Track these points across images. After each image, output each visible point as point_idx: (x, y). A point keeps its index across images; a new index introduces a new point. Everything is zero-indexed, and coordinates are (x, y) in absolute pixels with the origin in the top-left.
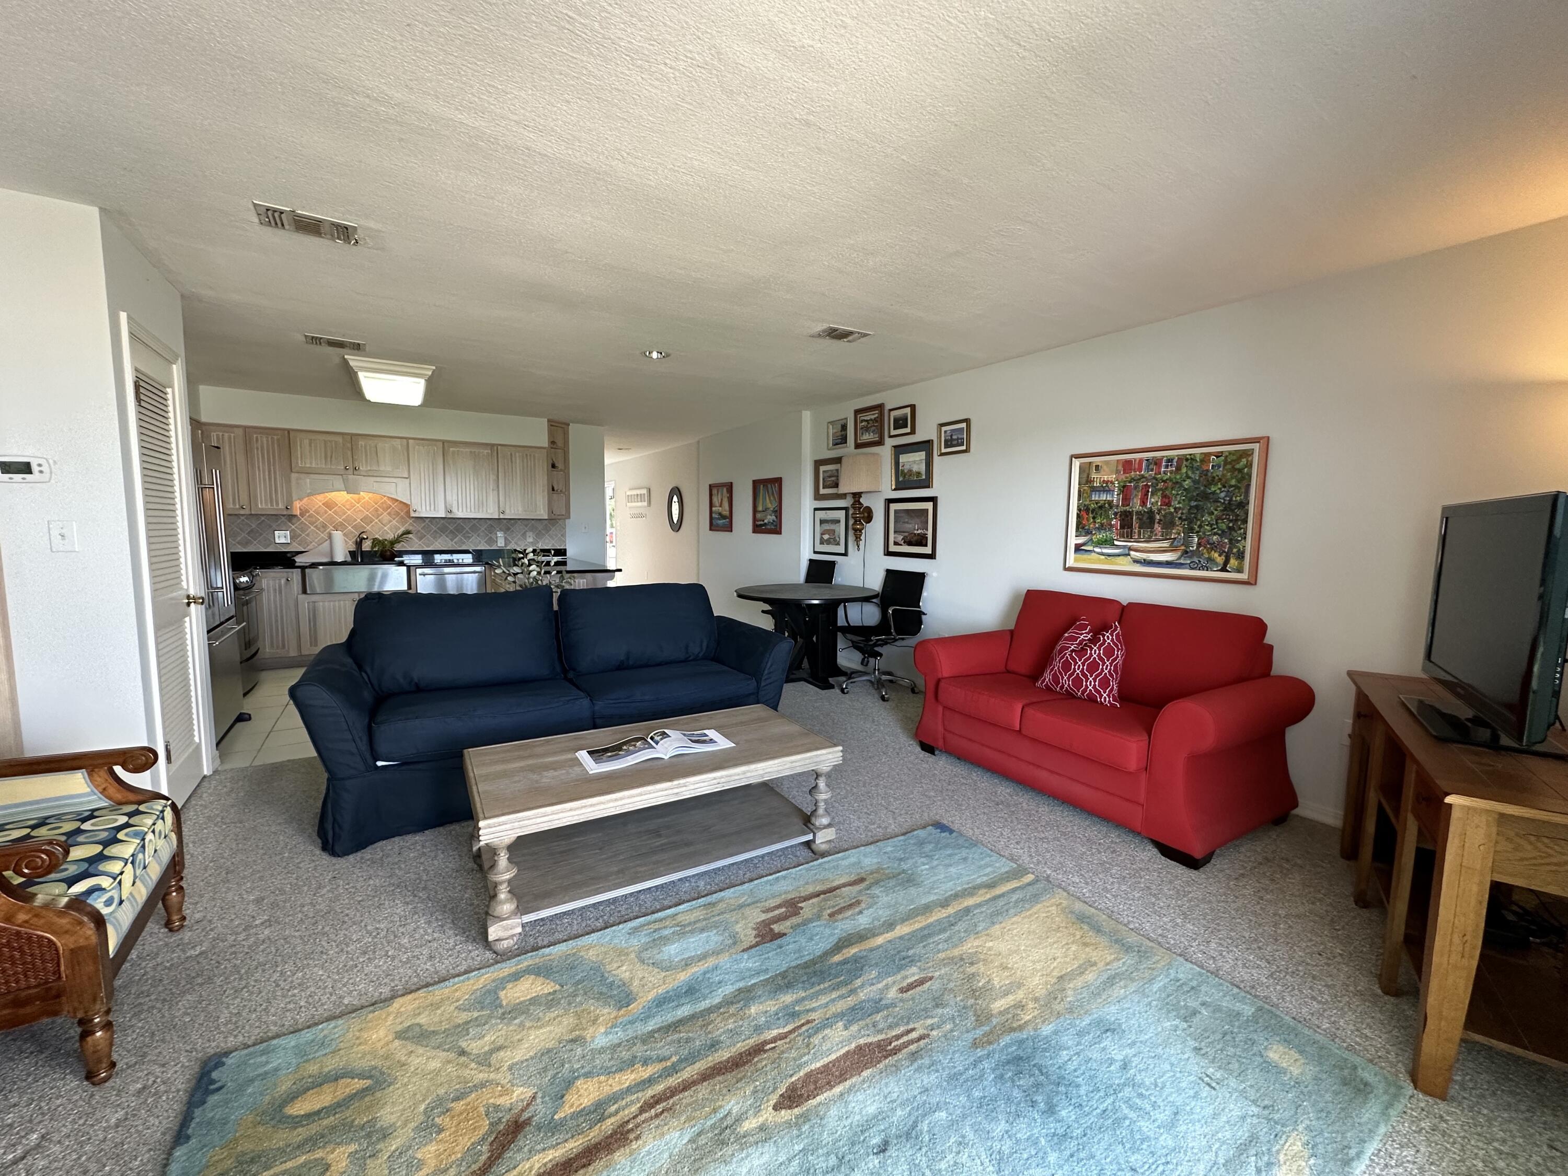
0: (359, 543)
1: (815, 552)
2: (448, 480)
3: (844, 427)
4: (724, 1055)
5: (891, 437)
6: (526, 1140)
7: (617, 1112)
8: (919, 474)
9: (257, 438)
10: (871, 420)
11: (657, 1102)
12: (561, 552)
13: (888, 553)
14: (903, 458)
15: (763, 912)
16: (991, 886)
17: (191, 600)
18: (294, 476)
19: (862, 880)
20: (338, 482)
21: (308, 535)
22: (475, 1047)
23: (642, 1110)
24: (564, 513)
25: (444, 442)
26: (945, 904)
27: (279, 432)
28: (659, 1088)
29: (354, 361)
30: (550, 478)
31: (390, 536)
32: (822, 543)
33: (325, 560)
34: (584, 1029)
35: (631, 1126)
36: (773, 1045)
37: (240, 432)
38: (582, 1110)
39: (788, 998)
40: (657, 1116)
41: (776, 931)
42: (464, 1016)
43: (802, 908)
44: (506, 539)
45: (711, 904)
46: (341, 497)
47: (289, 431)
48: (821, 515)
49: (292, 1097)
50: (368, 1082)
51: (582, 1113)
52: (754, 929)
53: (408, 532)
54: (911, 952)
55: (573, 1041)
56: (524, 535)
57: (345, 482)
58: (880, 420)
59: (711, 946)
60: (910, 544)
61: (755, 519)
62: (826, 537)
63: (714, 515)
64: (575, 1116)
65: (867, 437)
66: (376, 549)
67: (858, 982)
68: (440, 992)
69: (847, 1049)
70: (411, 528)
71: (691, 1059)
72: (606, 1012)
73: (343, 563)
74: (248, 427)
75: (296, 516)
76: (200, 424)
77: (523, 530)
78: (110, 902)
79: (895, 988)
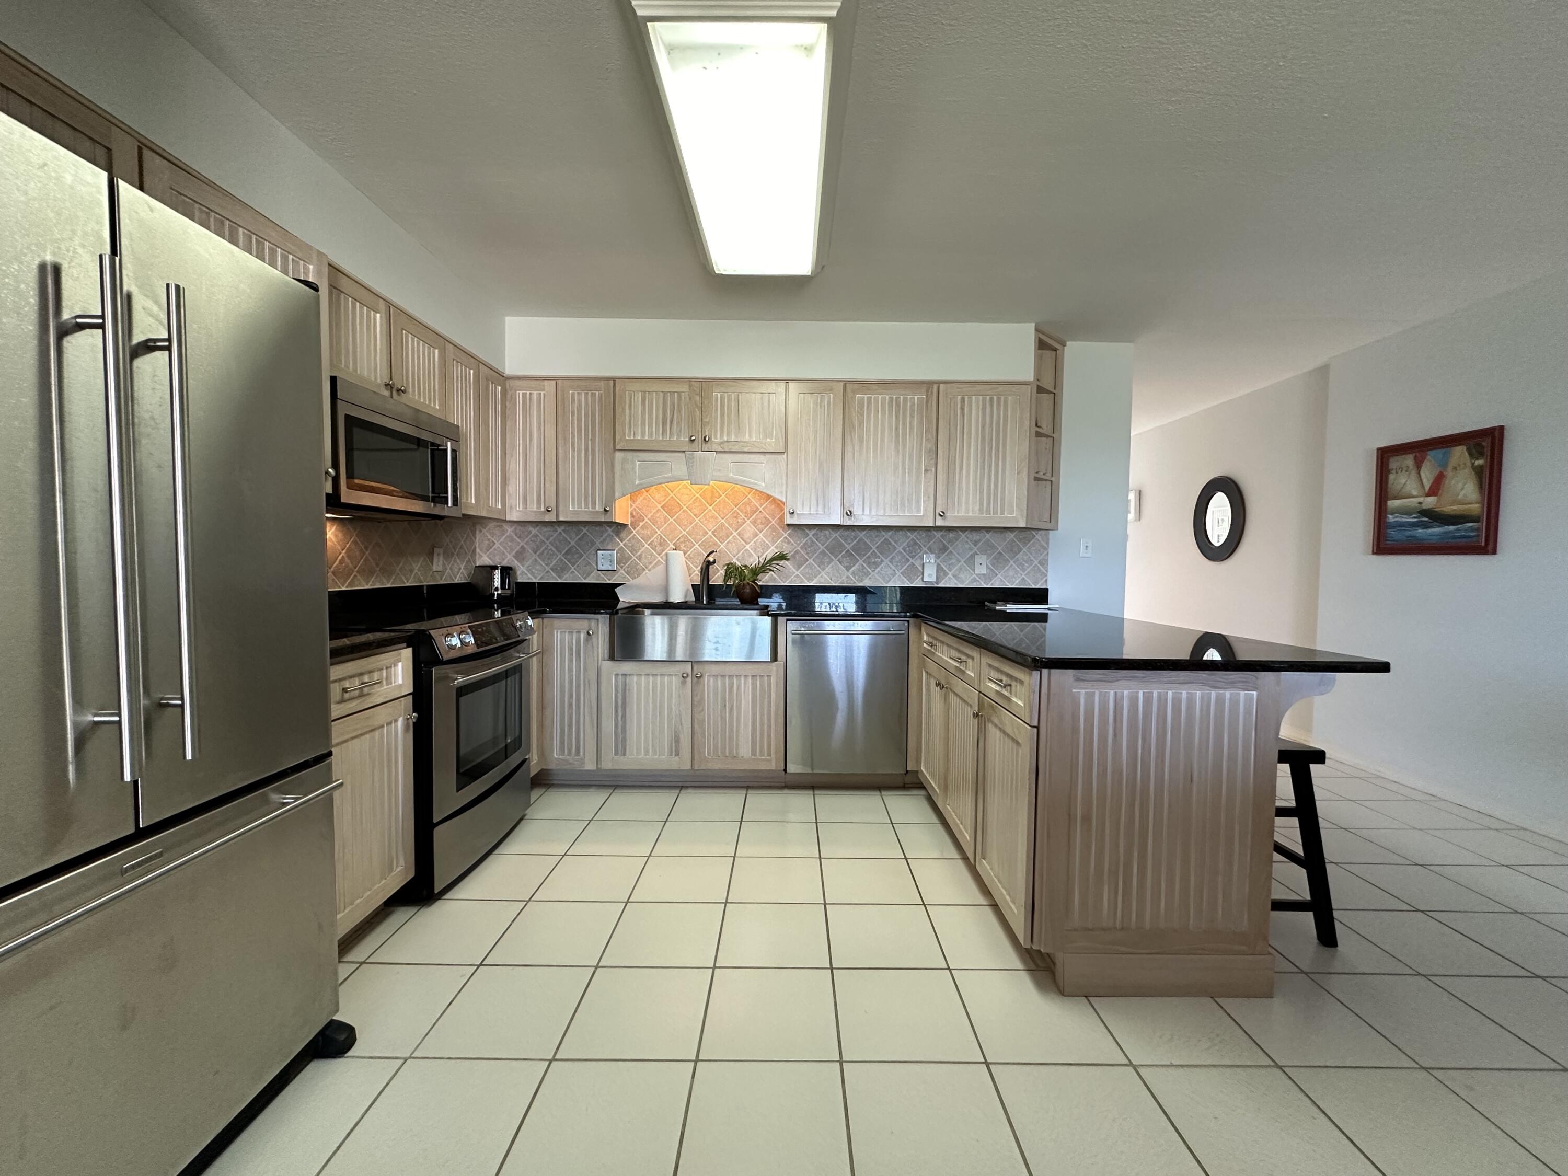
0: (707, 567)
9: (573, 395)
12: (1041, 596)
18: (619, 456)
20: (677, 465)
21: (640, 558)
24: (1047, 517)
25: (846, 383)
27: (602, 384)
31: (753, 561)
33: (657, 599)
37: (550, 386)
44: (939, 568)
46: (682, 490)
47: (614, 379)
53: (782, 557)
56: (971, 561)
57: (690, 462)
66: (731, 582)
70: (786, 549)
73: (683, 606)
74: (563, 378)
75: (624, 526)
76: (501, 378)
77: (971, 549)
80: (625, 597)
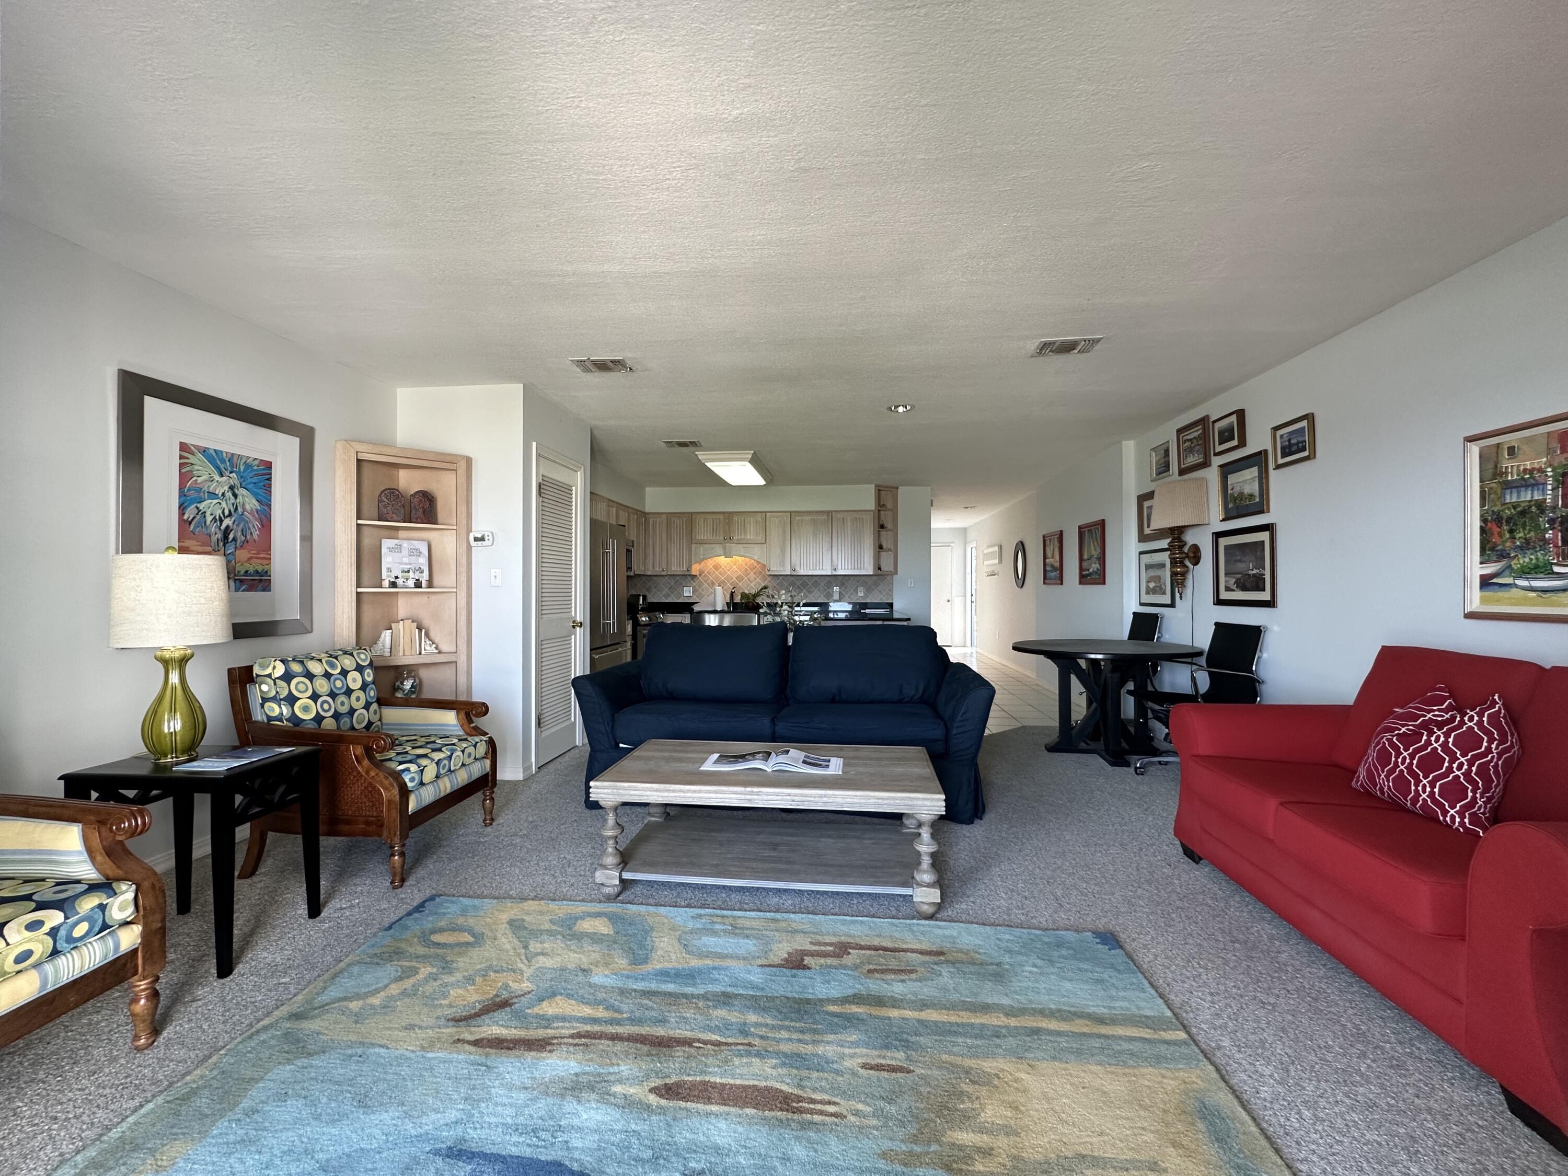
0: (732, 594)
1: (1142, 604)
2: (793, 545)
3: (1167, 452)
4: (660, 1031)
5: (1216, 454)
6: (502, 1015)
7: (557, 1028)
8: (1251, 496)
9: (674, 520)
10: (1195, 438)
11: (584, 1037)
12: (891, 605)
13: (1219, 602)
14: (1232, 479)
15: (811, 943)
16: (1101, 1020)
17: (576, 625)
18: (693, 546)
19: (942, 953)
20: (719, 549)
21: (703, 590)
22: (534, 946)
23: (572, 1036)
24: (892, 569)
25: (791, 512)
26: (1010, 1012)
27: (686, 515)
28: (597, 1028)
29: (701, 455)
30: (878, 537)
31: (753, 592)
32: (1148, 593)
33: (712, 608)
34: (597, 966)
35: (555, 1041)
36: (701, 1045)
37: (664, 517)
38: (543, 1015)
39: (752, 1018)
40: (575, 1045)
41: (806, 962)
42: (547, 926)
43: (849, 953)
44: (840, 593)
45: (775, 920)
46: (722, 560)
47: (692, 513)
48: (1146, 559)
49: (441, 930)
50: (471, 939)
51: (543, 1017)
52: (789, 953)
53: (765, 588)
54: (913, 1039)
55: (584, 970)
56: (855, 591)
57: (724, 548)
58: (1204, 438)
59: (742, 952)
60: (1244, 588)
61: (1081, 569)
62: (1152, 585)
63: (1048, 568)
64: (537, 1016)
65: (1192, 459)
66: (743, 602)
67: (831, 1037)
68: (553, 906)
69: (756, 1083)
70: (769, 584)
71: (633, 1021)
72: (622, 962)
73: (722, 612)
74: (670, 513)
75: (695, 576)
76: (644, 514)
77: (856, 584)
78: (412, 780)
79: (860, 1061)
80: (697, 608)
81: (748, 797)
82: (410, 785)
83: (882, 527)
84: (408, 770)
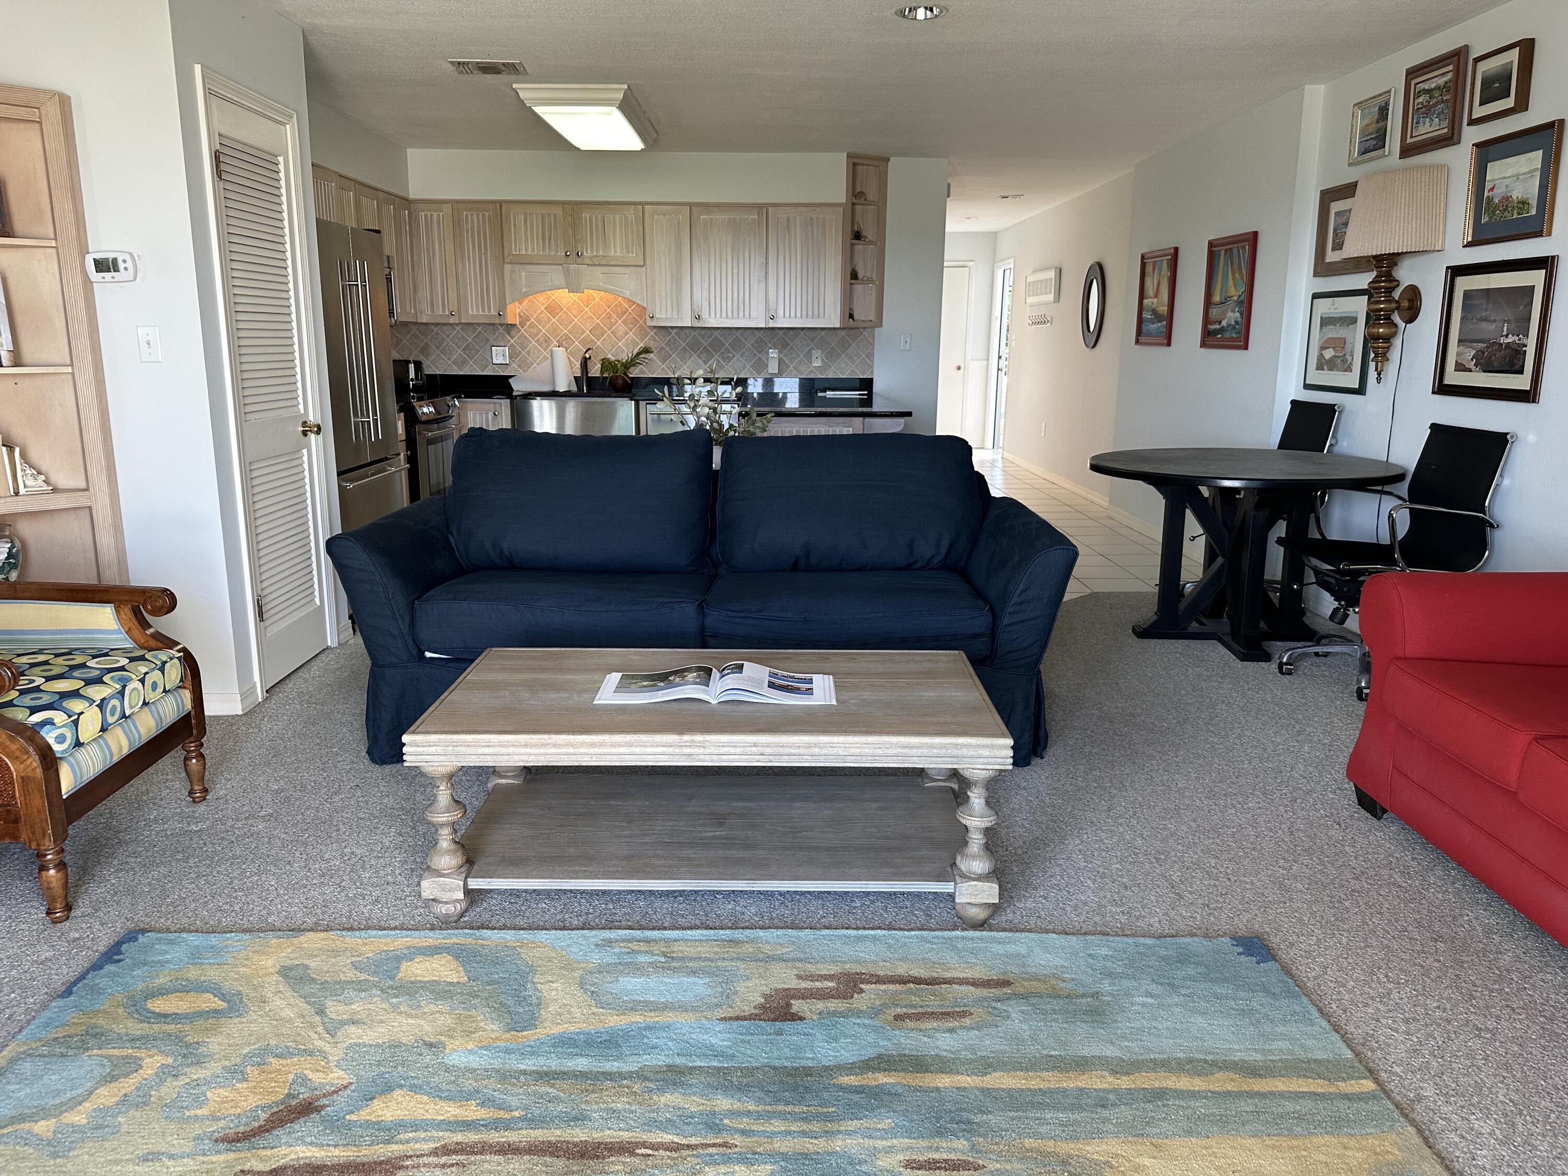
0: (585, 363)
1: (1307, 387)
2: (698, 267)
3: (1383, 112)
4: (579, 1135)
5: (1472, 122)
6: (305, 1127)
7: (408, 1142)
8: (1524, 203)
9: (467, 215)
10: (1438, 88)
11: (456, 1152)
12: (869, 385)
13: (1442, 389)
14: (1496, 171)
15: (799, 977)
16: (1251, 1071)
17: (308, 429)
18: (507, 267)
19: (1006, 983)
20: (556, 274)
21: (528, 353)
22: (335, 1009)
23: (435, 1152)
24: (872, 317)
25: (691, 205)
26: (1119, 1068)
27: (491, 206)
28: (472, 1137)
29: (526, 91)
30: (850, 255)
31: (624, 357)
32: (1320, 367)
33: (546, 388)
34: (452, 1037)
35: (408, 1163)
36: (650, 1152)
37: (447, 208)
38: (378, 1123)
39: (723, 1103)
40: (443, 1166)
41: (794, 1009)
42: (351, 974)
43: (861, 991)
44: (780, 361)
45: (734, 942)
46: (563, 296)
47: (501, 203)
48: (1325, 307)
49: (162, 992)
50: (221, 1005)
51: (378, 1126)
52: (765, 996)
53: (646, 351)
54: (978, 1118)
55: (430, 1045)
56: (808, 356)
57: (567, 274)
58: (1456, 88)
59: (689, 997)
60: (1488, 368)
61: (1207, 320)
62: (1329, 354)
63: (1147, 315)
64: (368, 1124)
65: (1429, 128)
66: (606, 375)
67: (853, 1125)
68: (352, 939)
70: (652, 344)
71: (532, 1122)
72: (492, 1028)
73: (568, 394)
74: (458, 202)
75: (514, 325)
76: (406, 202)
77: (809, 345)
78: (61, 739)
79: (901, 1157)
80: (518, 387)
81: (687, 751)
82: (57, 748)
83: (857, 236)
84: (49, 722)
